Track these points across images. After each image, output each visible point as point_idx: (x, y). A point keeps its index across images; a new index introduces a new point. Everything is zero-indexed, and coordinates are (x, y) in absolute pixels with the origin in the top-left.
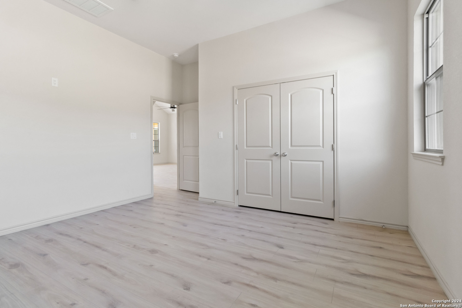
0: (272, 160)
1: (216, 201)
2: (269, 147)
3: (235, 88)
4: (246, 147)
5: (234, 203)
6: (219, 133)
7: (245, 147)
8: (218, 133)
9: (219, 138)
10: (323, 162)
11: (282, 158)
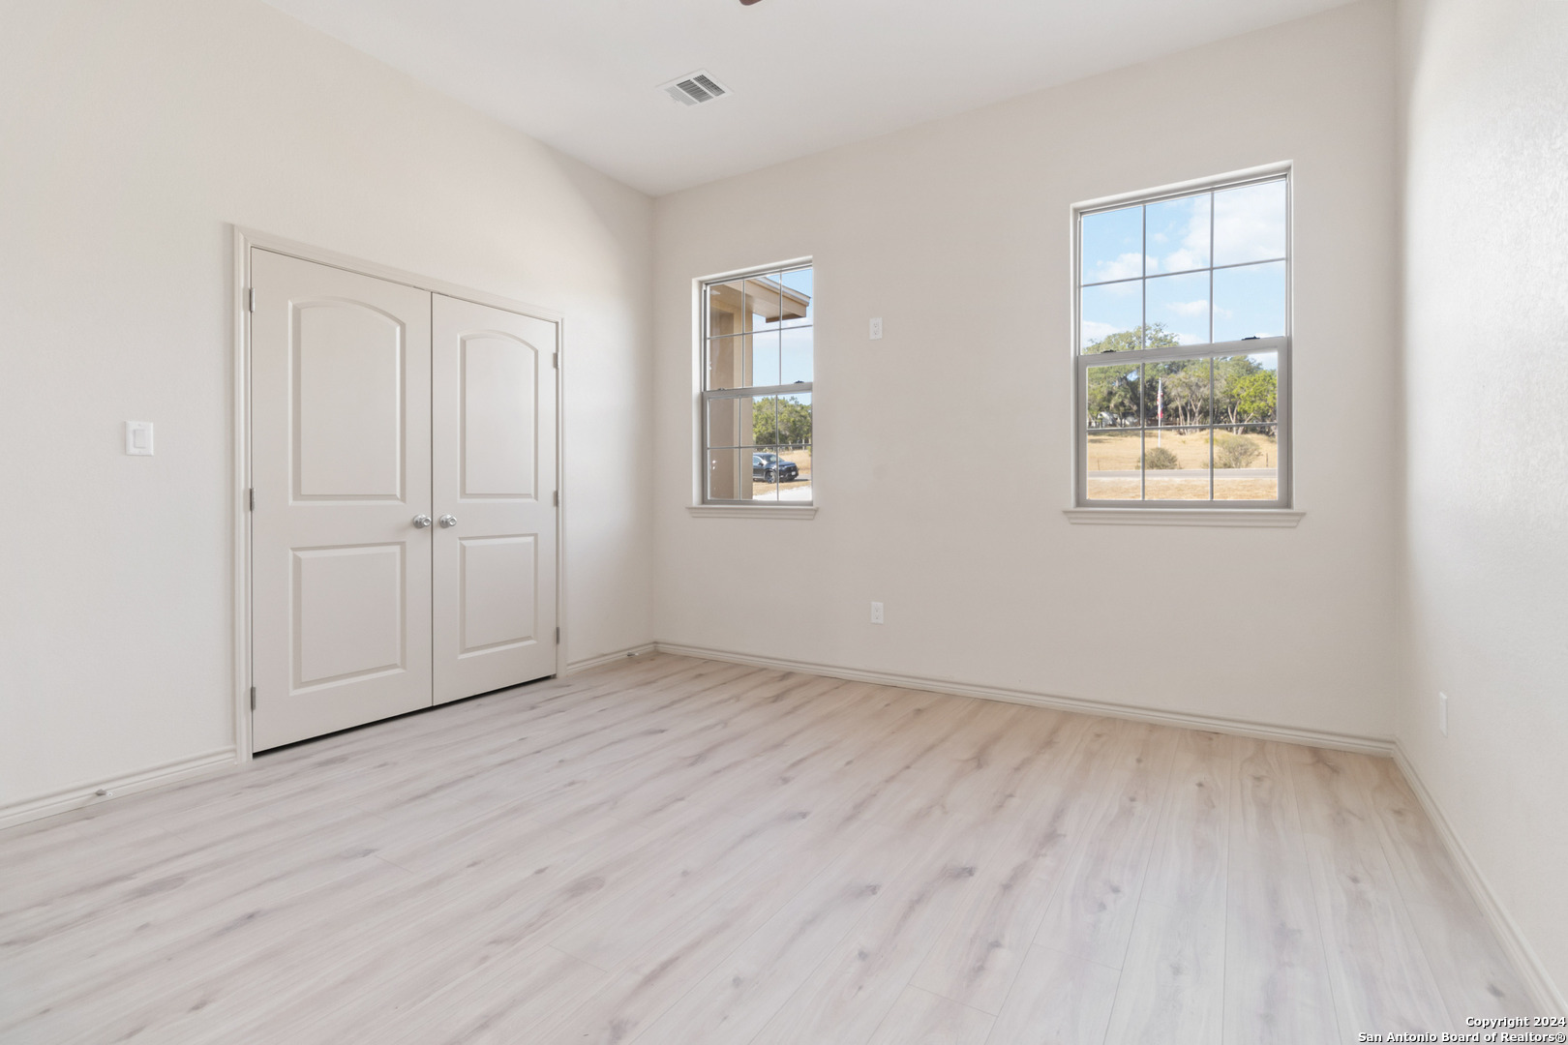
0: (402, 544)
1: (103, 788)
2: (392, 497)
3: (242, 237)
4: (295, 499)
5: (235, 751)
6: (133, 425)
7: (291, 502)
8: (124, 425)
9: (132, 450)
10: (536, 535)
11: (439, 532)
